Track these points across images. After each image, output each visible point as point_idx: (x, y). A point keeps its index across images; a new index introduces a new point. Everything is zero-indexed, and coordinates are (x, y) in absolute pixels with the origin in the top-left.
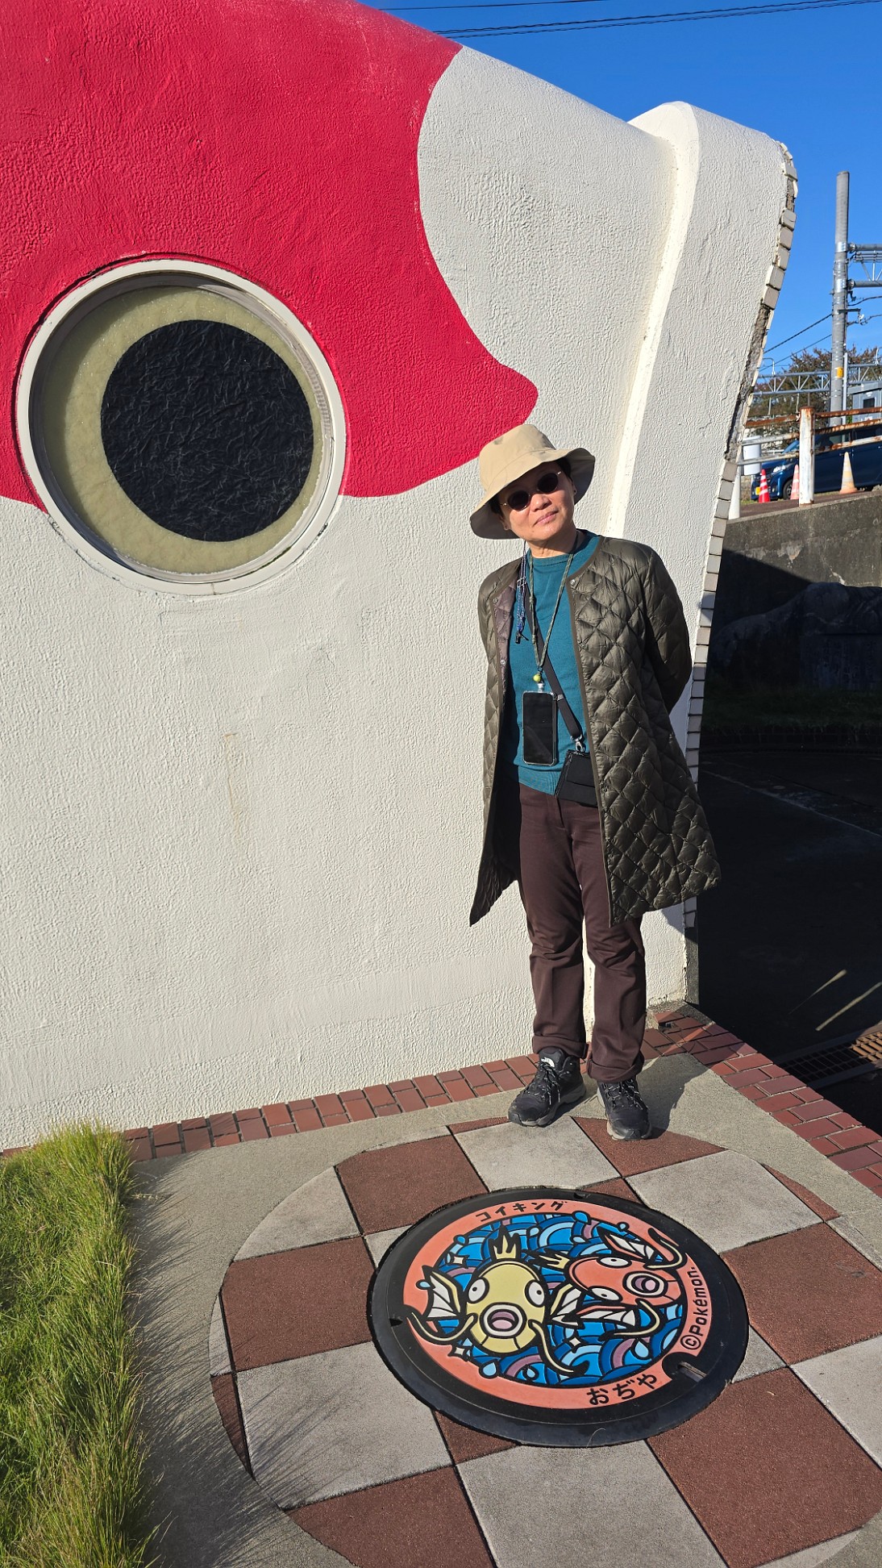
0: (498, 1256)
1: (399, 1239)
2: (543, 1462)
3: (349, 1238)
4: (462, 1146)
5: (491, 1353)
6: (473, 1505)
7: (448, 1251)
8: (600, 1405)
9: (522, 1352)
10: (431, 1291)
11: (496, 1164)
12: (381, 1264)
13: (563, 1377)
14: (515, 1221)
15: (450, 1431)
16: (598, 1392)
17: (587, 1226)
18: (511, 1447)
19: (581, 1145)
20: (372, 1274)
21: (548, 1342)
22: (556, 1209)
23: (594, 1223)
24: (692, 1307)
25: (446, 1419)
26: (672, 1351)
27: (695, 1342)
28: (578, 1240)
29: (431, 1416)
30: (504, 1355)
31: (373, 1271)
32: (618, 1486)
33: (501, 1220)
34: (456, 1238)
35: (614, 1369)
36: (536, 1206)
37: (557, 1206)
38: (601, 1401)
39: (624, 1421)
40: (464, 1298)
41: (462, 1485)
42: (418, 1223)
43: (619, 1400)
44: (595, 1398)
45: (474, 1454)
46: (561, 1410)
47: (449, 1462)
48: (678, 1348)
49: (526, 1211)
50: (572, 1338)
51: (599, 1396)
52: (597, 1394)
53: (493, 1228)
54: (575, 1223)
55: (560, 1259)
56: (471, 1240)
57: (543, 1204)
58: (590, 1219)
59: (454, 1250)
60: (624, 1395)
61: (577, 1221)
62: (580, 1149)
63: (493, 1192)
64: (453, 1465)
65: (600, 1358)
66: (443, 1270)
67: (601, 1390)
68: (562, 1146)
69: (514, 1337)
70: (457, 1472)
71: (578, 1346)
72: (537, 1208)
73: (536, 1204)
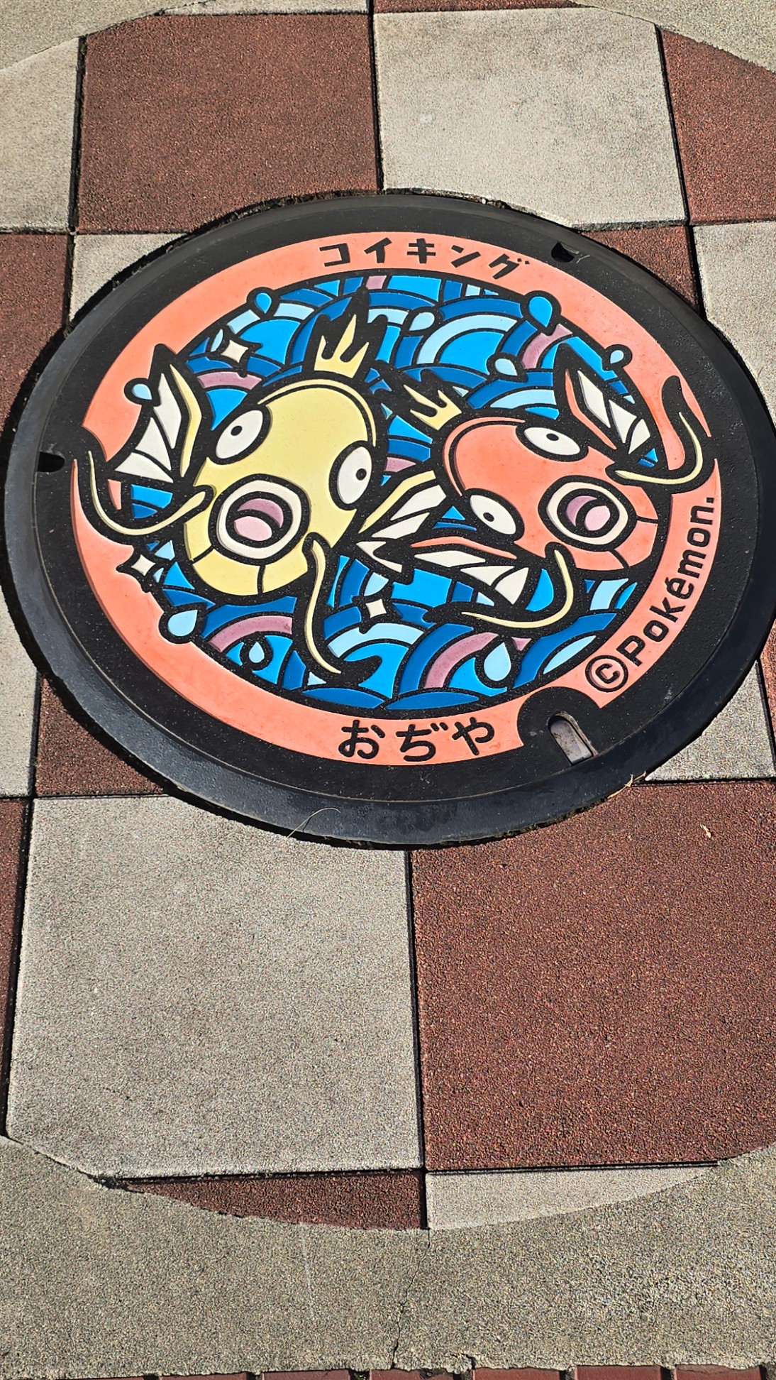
0: (321, 364)
1: (144, 260)
2: (195, 843)
3: (44, 232)
4: (377, 49)
5: (200, 585)
6: (28, 889)
7: (222, 323)
8: (356, 759)
9: (262, 601)
10: (148, 410)
11: (430, 118)
12: (82, 313)
13: (314, 680)
14: (398, 282)
15: (53, 729)
16: (366, 730)
17: (542, 335)
18: (152, 794)
19: (638, 115)
20: (52, 333)
21: (324, 595)
22: (497, 277)
23: (562, 330)
24: (657, 592)
25: (56, 702)
26: (557, 683)
27: (616, 675)
28: (506, 367)
29: (33, 687)
30: (223, 599)
31: (58, 326)
32: (307, 933)
33: (366, 274)
34: (253, 295)
35: (422, 690)
36: (458, 256)
37: (503, 266)
38: (361, 753)
39: (384, 805)
40: (206, 447)
41: (25, 844)
42: (198, 232)
43: (398, 759)
44: (353, 741)
45: (76, 789)
46: (277, 747)
47: (25, 791)
48: (575, 680)
49: (432, 264)
50: (373, 598)
51: (362, 740)
52: (361, 735)
53: (341, 290)
54: (520, 322)
55: (443, 405)
56: (285, 309)
57: (476, 255)
58: (557, 318)
59: (236, 325)
60: (414, 752)
61: (526, 317)
62: (632, 123)
63: (391, 191)
64: (28, 800)
65: (407, 658)
66: (195, 366)
67: (374, 728)
68: (594, 106)
69: (262, 563)
70: (28, 817)
71: (380, 619)
72: (457, 263)
73: (459, 250)
